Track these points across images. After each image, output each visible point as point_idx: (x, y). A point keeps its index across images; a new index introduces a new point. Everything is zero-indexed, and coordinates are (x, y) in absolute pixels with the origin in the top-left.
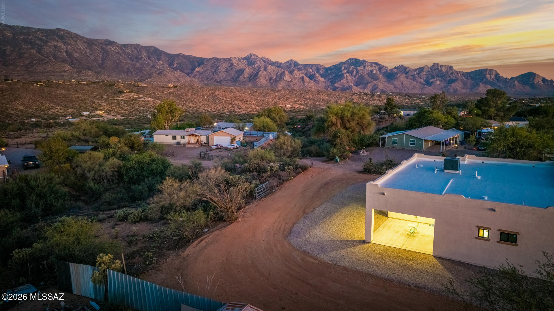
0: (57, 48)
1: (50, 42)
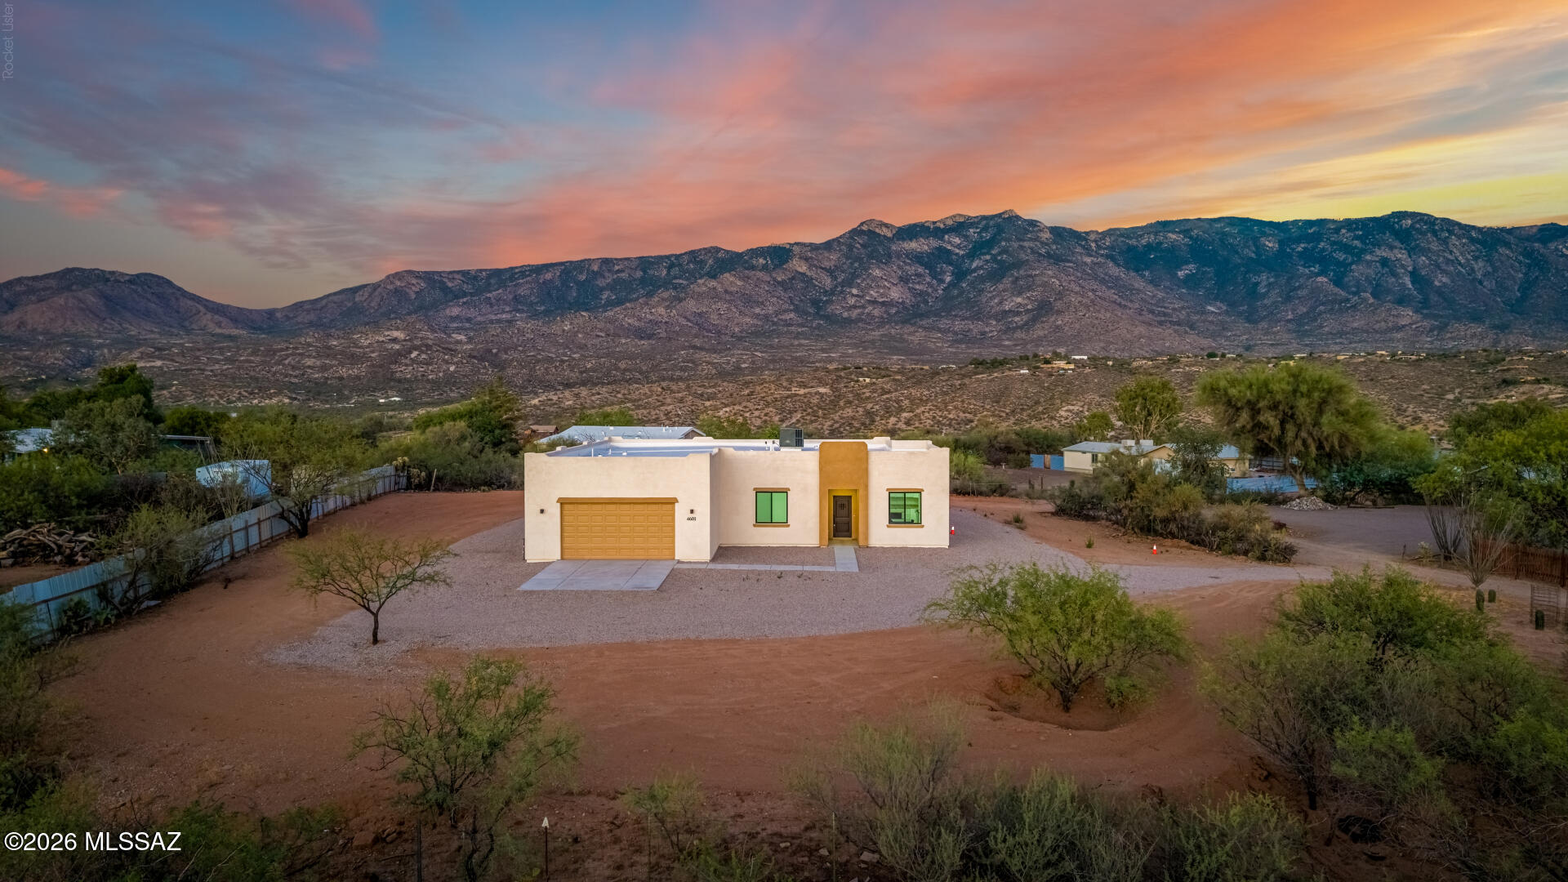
0: (1388, 266)
1: (1371, 253)
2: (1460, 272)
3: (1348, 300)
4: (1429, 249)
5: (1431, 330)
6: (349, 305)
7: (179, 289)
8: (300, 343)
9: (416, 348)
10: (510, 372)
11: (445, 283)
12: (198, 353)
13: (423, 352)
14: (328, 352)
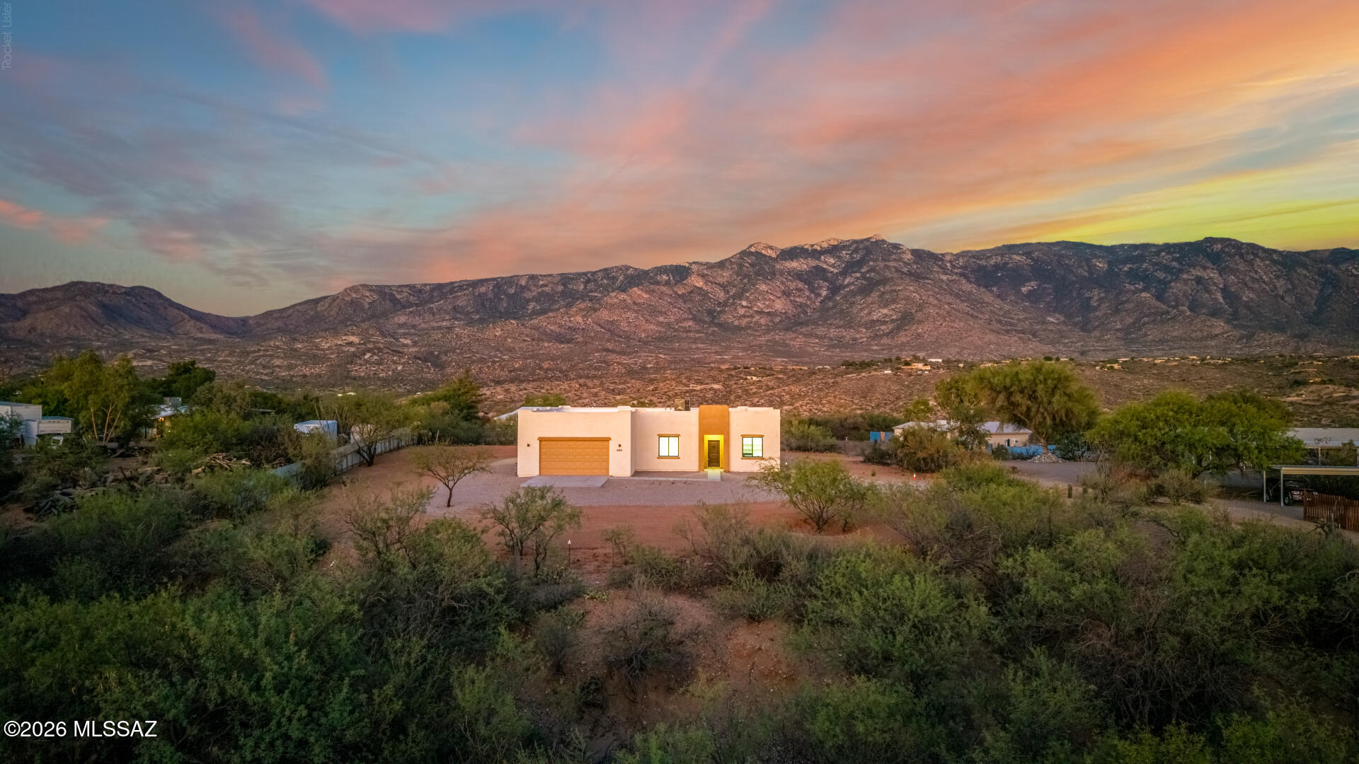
0: (1202, 284)
1: (1188, 272)
2: (1264, 288)
3: (1168, 313)
4: (1237, 269)
5: (1241, 339)
6: (312, 313)
7: (167, 300)
8: (270, 346)
9: (369, 350)
10: (449, 370)
11: (394, 295)
12: (183, 355)
13: (374, 354)
14: (293, 353)
